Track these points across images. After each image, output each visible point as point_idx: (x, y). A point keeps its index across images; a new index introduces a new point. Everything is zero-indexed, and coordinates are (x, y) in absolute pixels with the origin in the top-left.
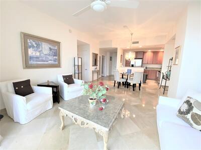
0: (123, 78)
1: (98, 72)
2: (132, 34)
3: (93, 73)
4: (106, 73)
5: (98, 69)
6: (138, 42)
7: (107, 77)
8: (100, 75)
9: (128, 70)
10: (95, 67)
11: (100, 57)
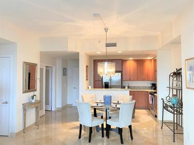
0: (95, 115)
1: (37, 106)
2: (106, 30)
3: (25, 110)
4: (56, 103)
5: (38, 98)
6: (114, 45)
8: (41, 109)
9: (105, 97)
10: (32, 94)
11: (41, 70)
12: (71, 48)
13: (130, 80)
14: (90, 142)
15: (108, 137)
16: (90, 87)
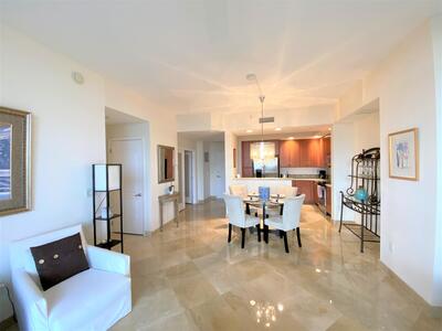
0: (248, 212)
1: (176, 198)
2: (262, 99)
3: (161, 204)
4: (198, 195)
5: (177, 190)
6: (271, 120)
7: (200, 203)
8: (181, 201)
9: (261, 190)
10: (169, 184)
11: (180, 155)
12: (215, 126)
13: (290, 166)
14: (243, 247)
15: (267, 242)
16: (239, 176)
